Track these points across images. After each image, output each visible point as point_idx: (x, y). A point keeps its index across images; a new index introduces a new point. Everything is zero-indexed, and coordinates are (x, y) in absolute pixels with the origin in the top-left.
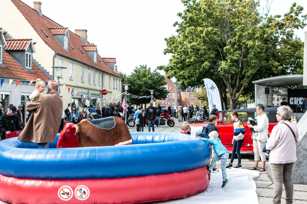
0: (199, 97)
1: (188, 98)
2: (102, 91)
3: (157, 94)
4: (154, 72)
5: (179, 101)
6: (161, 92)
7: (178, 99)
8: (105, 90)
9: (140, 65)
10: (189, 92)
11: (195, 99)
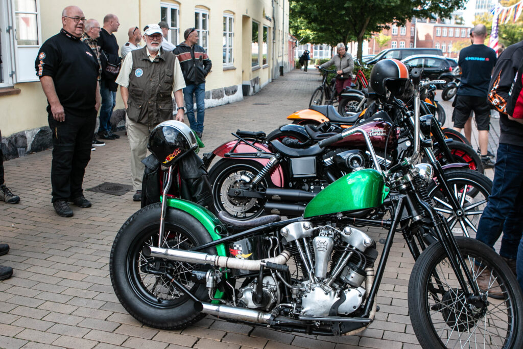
1: (431, 34)
5: (412, 40)
7: (411, 37)
11: (443, 37)
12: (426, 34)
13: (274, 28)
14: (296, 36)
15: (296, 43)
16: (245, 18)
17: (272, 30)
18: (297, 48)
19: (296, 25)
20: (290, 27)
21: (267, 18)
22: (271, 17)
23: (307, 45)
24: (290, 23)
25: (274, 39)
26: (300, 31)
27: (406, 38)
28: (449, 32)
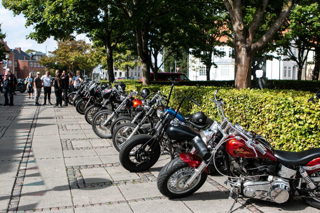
7: (15, 67)
11: (34, 67)
12: (24, 66)
27: (13, 68)
28: (37, 65)
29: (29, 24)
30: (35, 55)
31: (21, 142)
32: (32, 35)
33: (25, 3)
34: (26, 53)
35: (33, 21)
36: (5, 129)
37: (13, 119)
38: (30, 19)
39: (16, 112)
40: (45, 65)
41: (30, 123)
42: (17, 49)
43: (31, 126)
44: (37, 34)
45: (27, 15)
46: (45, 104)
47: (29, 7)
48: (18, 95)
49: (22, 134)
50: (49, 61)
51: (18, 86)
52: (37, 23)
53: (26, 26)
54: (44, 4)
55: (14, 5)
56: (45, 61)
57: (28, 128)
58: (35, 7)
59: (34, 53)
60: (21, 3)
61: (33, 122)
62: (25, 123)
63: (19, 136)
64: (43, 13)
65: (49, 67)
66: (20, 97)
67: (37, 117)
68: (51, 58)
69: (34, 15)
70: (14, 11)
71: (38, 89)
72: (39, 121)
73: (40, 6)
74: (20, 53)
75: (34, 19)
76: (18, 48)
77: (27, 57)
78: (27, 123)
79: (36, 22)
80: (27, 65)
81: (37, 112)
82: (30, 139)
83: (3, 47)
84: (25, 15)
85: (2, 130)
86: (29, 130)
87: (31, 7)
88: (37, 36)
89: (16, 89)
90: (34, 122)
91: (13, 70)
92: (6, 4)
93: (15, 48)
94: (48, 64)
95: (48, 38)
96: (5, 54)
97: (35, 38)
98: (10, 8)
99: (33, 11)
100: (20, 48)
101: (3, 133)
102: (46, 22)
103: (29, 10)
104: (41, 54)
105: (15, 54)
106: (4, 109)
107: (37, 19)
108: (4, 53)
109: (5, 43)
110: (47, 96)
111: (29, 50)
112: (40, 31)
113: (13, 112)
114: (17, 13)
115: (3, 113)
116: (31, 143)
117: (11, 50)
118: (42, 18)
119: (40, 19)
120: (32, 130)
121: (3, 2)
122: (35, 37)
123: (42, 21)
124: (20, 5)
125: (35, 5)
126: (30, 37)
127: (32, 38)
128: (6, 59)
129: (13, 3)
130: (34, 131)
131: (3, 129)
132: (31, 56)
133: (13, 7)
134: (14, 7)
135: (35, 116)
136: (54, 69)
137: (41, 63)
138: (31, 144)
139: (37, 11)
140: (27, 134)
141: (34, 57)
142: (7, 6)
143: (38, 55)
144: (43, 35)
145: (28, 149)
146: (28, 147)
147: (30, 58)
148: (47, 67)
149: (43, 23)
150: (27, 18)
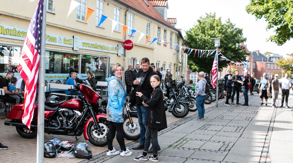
0: (283, 65)
1: (264, 67)
2: (124, 43)
3: (231, 56)
4: (227, 23)
5: (254, 71)
6: (236, 52)
7: (253, 69)
8: (129, 42)
9: (206, 14)
10: (265, 61)
11: (271, 69)
12: (261, 67)
13: (182, 66)
14: (190, 68)
15: (190, 71)
16: (175, 64)
17: (181, 67)
18: (191, 74)
19: (191, 63)
20: (188, 64)
21: (180, 63)
22: (181, 62)
23: (196, 73)
24: (188, 62)
25: (182, 70)
26: (192, 66)
27: (251, 69)
28: (274, 67)
29: (270, 27)
30: (273, 57)
31: (258, 146)
32: (272, 38)
33: (267, 7)
34: (264, 55)
35: (274, 24)
36: (243, 129)
37: (250, 119)
38: (271, 23)
39: (253, 113)
40: (282, 67)
41: (268, 126)
42: (255, 51)
43: (268, 129)
44: (277, 37)
45: (268, 19)
46: (282, 106)
47: (270, 11)
48: (256, 96)
49: (259, 136)
50: (286, 63)
51: (255, 87)
52: (278, 26)
53: (267, 29)
54: (285, 7)
55: (256, 10)
56: (282, 63)
57: (265, 131)
58: (276, 11)
59: (272, 55)
60: (263, 8)
61: (270, 125)
62: (263, 125)
63: (256, 139)
64: (284, 16)
65: (286, 69)
66: (257, 97)
67: (274, 120)
68: (289, 60)
69: (275, 18)
70: (256, 16)
71: (275, 91)
72: (276, 125)
73: (282, 9)
74: (258, 55)
75: (275, 22)
76: (257, 51)
77: (265, 59)
78: (264, 125)
79: (276, 25)
80: (264, 66)
81: (274, 114)
82: (267, 143)
83: (244, 49)
84: (266, 19)
85: (240, 131)
86: (266, 133)
87: (273, 11)
88: (277, 39)
89: (253, 90)
90: (272, 125)
91: (252, 70)
92: (249, 10)
93: (254, 51)
94: (285, 66)
95: (288, 40)
96: (246, 56)
97: (275, 41)
98: (252, 13)
99: (274, 14)
100: (259, 51)
101: (241, 134)
102: (287, 25)
103: (270, 14)
104: (278, 56)
105: (253, 56)
106: (242, 109)
107: (278, 22)
108: (244, 55)
109: (245, 46)
110: (285, 98)
111: (267, 52)
112: (280, 34)
113: (250, 112)
114: (259, 17)
115: (241, 113)
116: (268, 147)
117: (251, 52)
118: (282, 21)
119: (280, 22)
120: (270, 133)
121: (247, 8)
122: (275, 39)
123: (283, 24)
124: (262, 9)
125: (277, 8)
126: (270, 39)
127: (272, 41)
128: (246, 61)
129: (255, 8)
130: (271, 135)
131: (240, 129)
132: (269, 58)
133: (255, 12)
134: (257, 11)
135: (272, 118)
136: (291, 71)
137: (278, 65)
138: (268, 149)
139: (278, 14)
140: (264, 137)
141: (272, 59)
142: (250, 12)
143: (276, 57)
144: (283, 37)
145: (264, 154)
146: (265, 152)
147: (268, 60)
148: (284, 69)
149: (284, 26)
150: (268, 22)
